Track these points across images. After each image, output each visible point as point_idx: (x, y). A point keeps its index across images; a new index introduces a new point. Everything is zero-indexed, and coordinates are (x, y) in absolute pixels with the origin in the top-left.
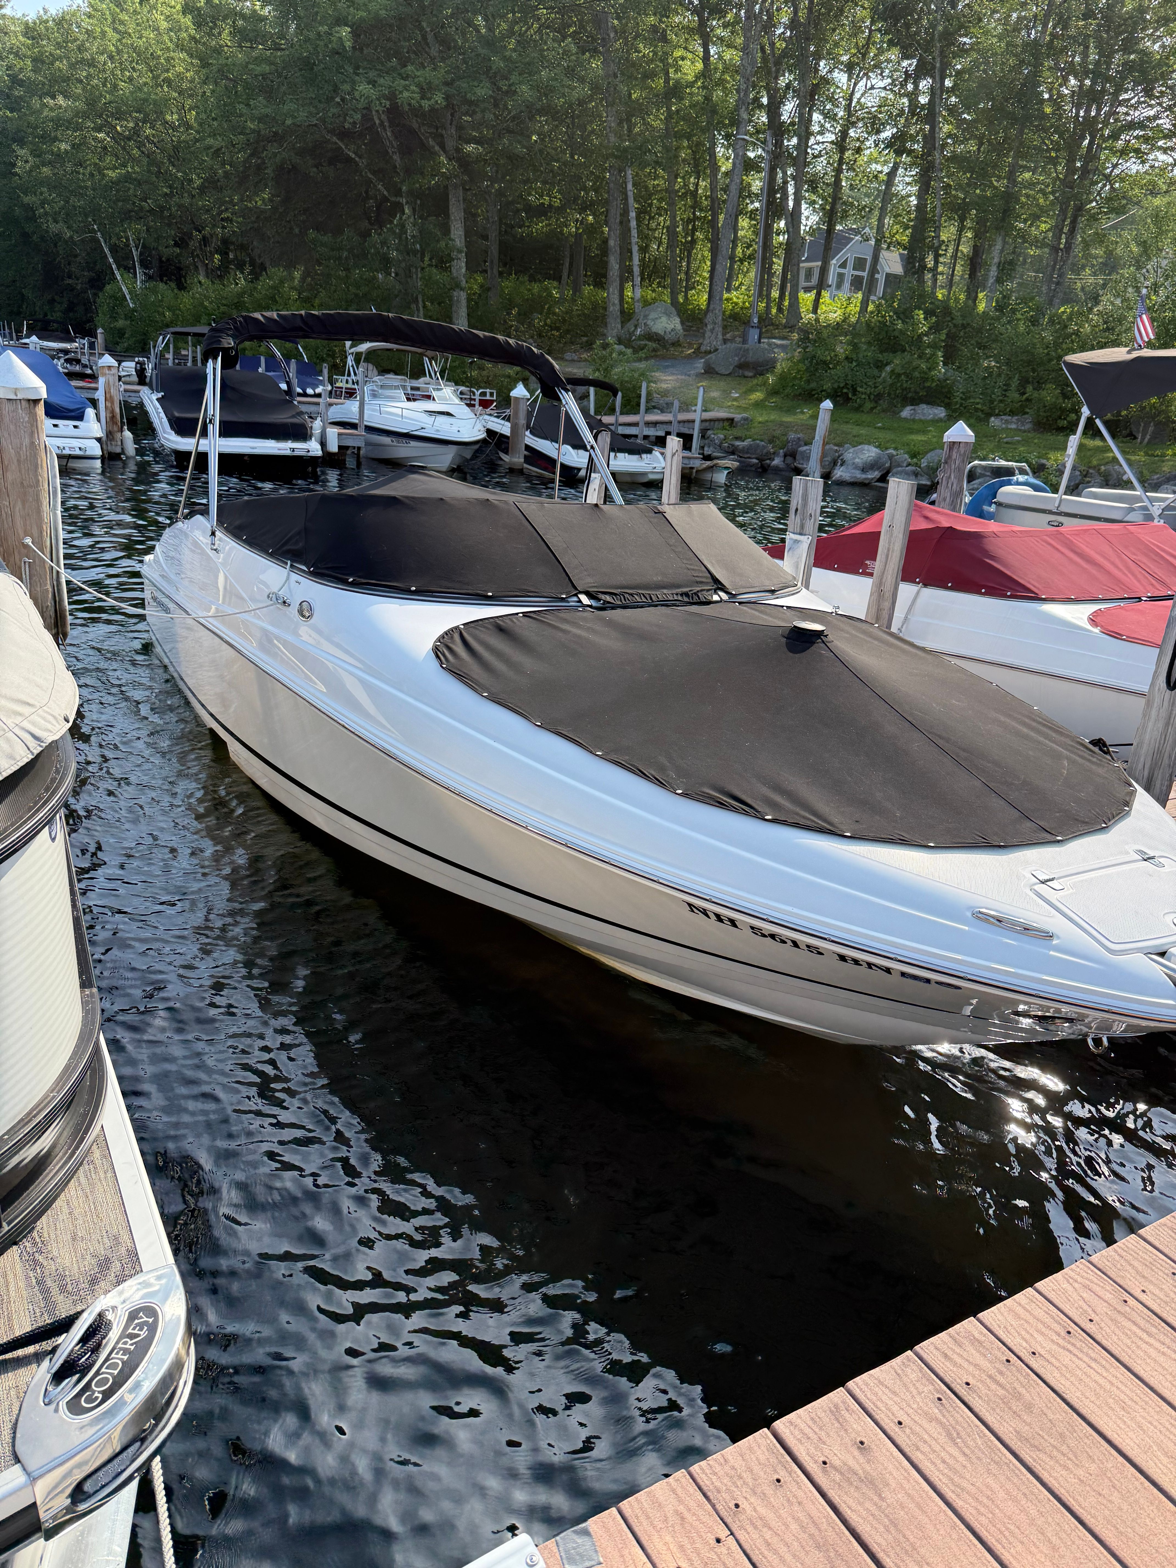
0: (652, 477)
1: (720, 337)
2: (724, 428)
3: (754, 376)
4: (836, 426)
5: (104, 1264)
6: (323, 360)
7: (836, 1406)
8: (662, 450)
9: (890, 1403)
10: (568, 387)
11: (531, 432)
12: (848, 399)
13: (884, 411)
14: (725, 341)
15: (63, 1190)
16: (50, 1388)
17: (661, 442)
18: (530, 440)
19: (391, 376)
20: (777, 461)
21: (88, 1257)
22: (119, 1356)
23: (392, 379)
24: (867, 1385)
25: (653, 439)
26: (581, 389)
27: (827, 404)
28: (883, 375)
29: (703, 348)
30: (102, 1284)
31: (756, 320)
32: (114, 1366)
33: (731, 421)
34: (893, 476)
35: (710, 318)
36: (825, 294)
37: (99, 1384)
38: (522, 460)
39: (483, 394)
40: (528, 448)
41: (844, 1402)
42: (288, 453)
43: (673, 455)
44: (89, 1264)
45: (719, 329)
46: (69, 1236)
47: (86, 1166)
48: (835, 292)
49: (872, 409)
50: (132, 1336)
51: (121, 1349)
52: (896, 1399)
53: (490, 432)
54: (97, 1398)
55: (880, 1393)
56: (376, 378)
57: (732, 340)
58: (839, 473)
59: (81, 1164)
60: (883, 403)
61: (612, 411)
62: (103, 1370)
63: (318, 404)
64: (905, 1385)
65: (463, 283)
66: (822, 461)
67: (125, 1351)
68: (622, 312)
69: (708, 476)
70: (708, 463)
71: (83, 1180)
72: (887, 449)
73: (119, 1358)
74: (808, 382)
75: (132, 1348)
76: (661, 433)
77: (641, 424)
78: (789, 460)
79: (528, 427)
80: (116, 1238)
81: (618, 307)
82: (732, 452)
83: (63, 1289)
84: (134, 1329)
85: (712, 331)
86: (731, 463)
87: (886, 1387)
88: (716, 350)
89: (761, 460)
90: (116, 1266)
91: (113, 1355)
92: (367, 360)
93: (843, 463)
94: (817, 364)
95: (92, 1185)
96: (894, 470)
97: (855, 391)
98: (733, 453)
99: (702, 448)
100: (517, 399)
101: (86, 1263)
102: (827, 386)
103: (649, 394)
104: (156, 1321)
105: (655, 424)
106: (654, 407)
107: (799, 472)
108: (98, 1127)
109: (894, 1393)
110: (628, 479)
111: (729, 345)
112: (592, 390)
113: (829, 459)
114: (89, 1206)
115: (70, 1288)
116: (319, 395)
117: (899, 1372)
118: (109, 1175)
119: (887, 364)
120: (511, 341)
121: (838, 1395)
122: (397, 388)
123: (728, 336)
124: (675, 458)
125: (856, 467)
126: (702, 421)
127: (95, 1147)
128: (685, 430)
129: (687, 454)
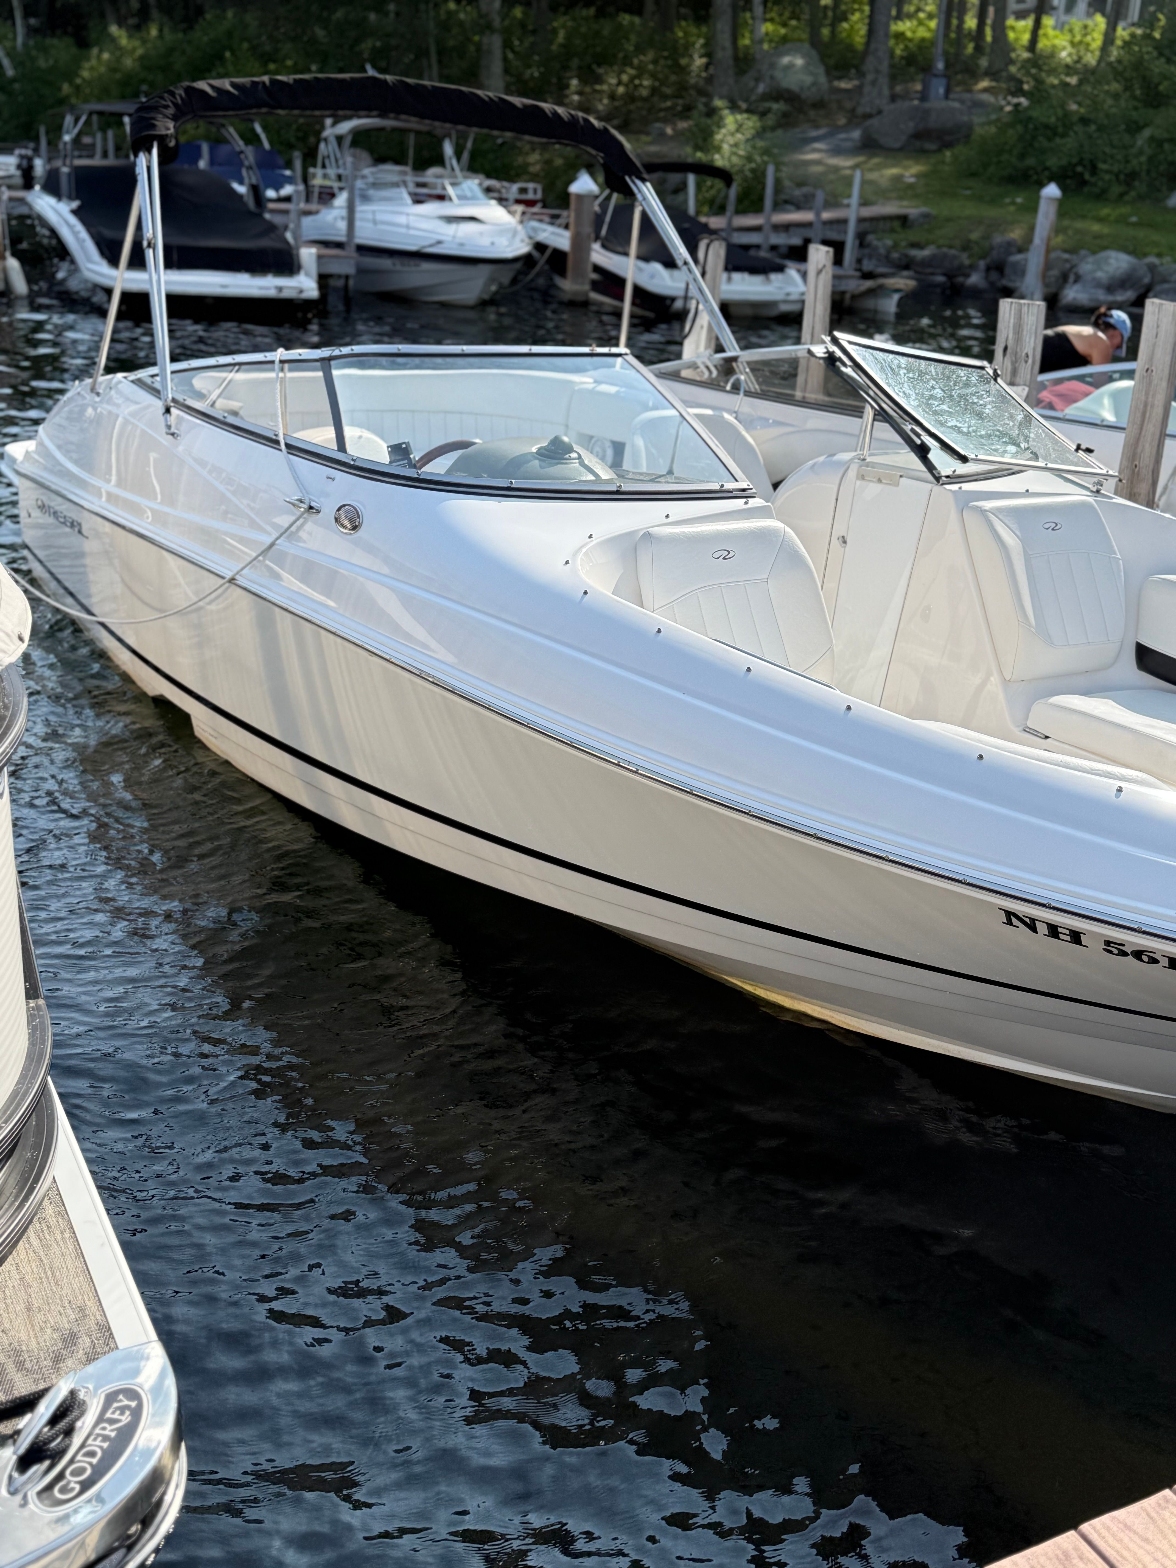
0: (784, 308)
1: (886, 92)
2: (893, 230)
3: (939, 150)
4: (1066, 222)
5: (70, 1340)
6: (291, 147)
7: (1066, 1554)
8: (802, 267)
9: (1140, 1552)
10: (646, 176)
11: (604, 246)
12: (1084, 183)
13: (1141, 198)
14: (893, 98)
15: (10, 1252)
16: (16, 1475)
17: (799, 254)
18: (599, 255)
19: (389, 167)
20: (975, 279)
21: (49, 1331)
22: (98, 1443)
23: (390, 171)
24: (1108, 1529)
25: (784, 250)
26: (674, 178)
27: (1052, 190)
28: (1139, 143)
29: (860, 111)
30: (69, 1362)
31: (940, 65)
32: (92, 1454)
33: (903, 220)
34: (1155, 296)
35: (870, 64)
36: (1048, 22)
37: (75, 1473)
38: (587, 287)
39: (523, 191)
40: (597, 269)
41: (1076, 1549)
42: (272, 293)
43: (819, 272)
44: (50, 1338)
45: (884, 81)
46: (23, 1306)
47: (36, 1223)
48: (1063, 18)
49: (1122, 195)
50: (112, 1421)
51: (98, 1435)
52: (1148, 1547)
53: (540, 247)
54: (73, 1489)
55: (1126, 1540)
56: (367, 171)
57: (905, 96)
58: (1073, 294)
59: (31, 1222)
60: (1140, 186)
61: (721, 210)
62: (79, 1457)
63: (286, 212)
64: (1161, 1532)
65: (497, 22)
66: (1044, 276)
67: (105, 1438)
68: (736, 59)
69: (869, 303)
70: (869, 284)
71: (35, 1241)
72: (1145, 255)
73: (97, 1445)
74: (1022, 156)
75: (113, 1434)
76: (796, 241)
77: (767, 228)
78: (994, 275)
79: (597, 238)
80: (81, 1309)
81: (729, 52)
82: (906, 265)
83: (20, 1366)
84: (113, 1413)
85: (874, 83)
86: (904, 282)
87: (1135, 1533)
88: (880, 112)
89: (950, 276)
90: (85, 1342)
91: (90, 1442)
92: (355, 144)
93: (1078, 279)
94: (1036, 129)
95: (46, 1247)
96: (1158, 288)
97: (1094, 170)
98: (907, 267)
99: (859, 261)
100: (580, 197)
101: (47, 1337)
102: (1053, 162)
103: (778, 182)
104: (140, 1406)
105: (786, 227)
106: (786, 202)
107: (1009, 293)
108: (49, 1180)
109: (1146, 1540)
110: (749, 312)
111: (899, 104)
112: (691, 179)
113: (1055, 272)
114: (45, 1273)
115: (28, 1365)
116: (288, 199)
117: (1153, 1514)
118: (67, 1235)
119: (1146, 125)
120: (560, 110)
121: (1068, 1540)
122: (396, 185)
123: (898, 89)
124: (822, 276)
125: (1098, 284)
126: (861, 220)
127: (46, 1202)
128: (834, 236)
129: (840, 272)
